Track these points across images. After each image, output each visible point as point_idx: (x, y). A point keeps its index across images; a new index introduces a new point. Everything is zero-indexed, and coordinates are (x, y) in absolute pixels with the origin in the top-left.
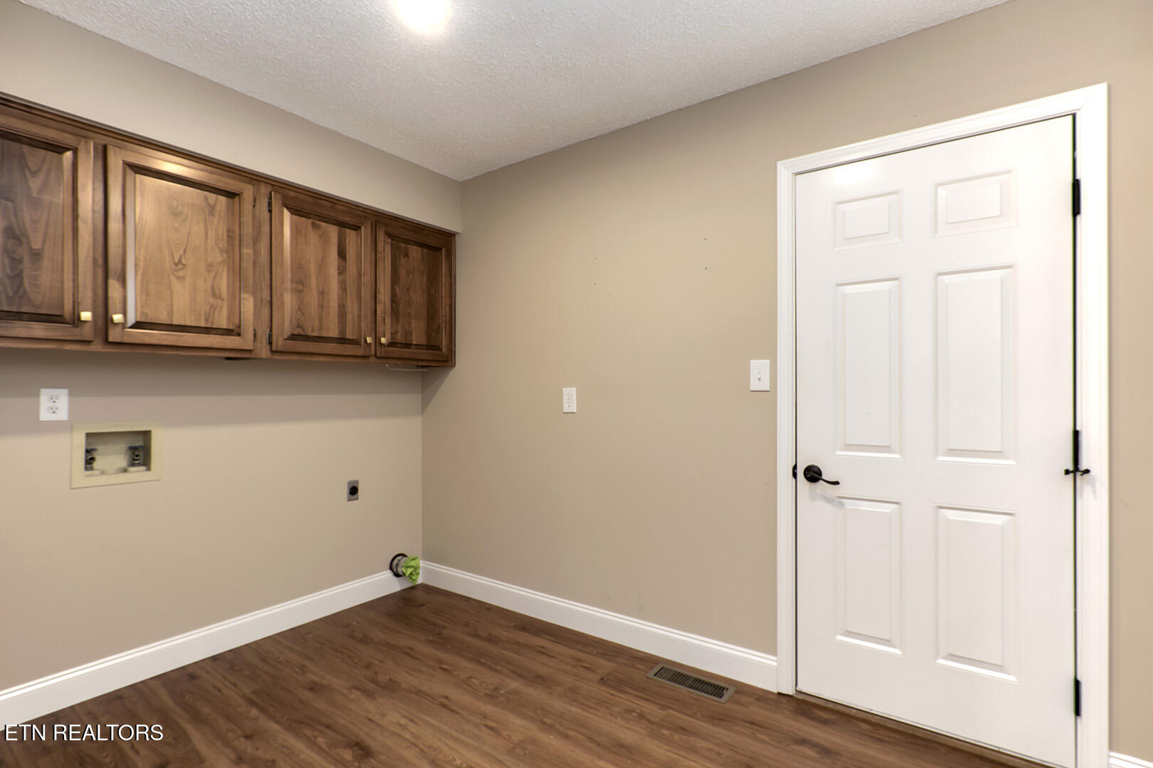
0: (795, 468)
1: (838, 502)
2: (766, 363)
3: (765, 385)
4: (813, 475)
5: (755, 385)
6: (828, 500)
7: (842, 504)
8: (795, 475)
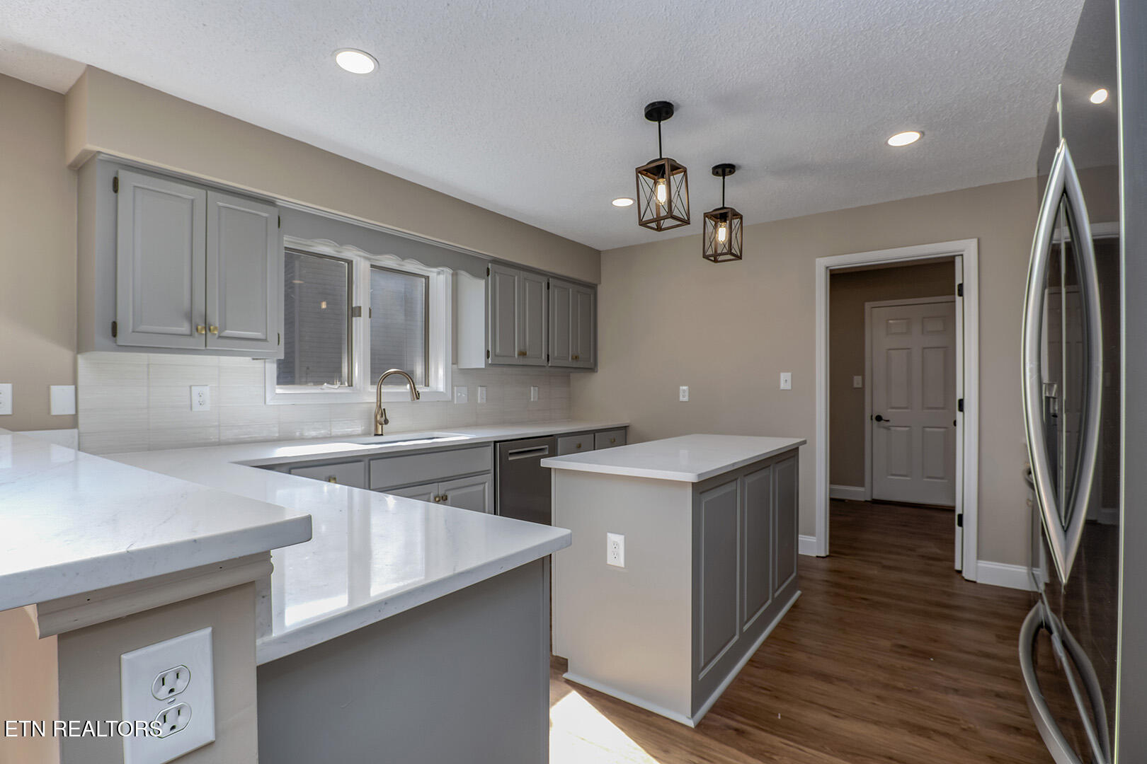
0: (872, 416)
1: (888, 428)
2: (860, 377)
3: (860, 386)
4: (879, 418)
5: (856, 385)
6: (885, 428)
7: (890, 429)
8: (872, 419)
